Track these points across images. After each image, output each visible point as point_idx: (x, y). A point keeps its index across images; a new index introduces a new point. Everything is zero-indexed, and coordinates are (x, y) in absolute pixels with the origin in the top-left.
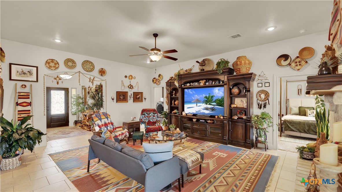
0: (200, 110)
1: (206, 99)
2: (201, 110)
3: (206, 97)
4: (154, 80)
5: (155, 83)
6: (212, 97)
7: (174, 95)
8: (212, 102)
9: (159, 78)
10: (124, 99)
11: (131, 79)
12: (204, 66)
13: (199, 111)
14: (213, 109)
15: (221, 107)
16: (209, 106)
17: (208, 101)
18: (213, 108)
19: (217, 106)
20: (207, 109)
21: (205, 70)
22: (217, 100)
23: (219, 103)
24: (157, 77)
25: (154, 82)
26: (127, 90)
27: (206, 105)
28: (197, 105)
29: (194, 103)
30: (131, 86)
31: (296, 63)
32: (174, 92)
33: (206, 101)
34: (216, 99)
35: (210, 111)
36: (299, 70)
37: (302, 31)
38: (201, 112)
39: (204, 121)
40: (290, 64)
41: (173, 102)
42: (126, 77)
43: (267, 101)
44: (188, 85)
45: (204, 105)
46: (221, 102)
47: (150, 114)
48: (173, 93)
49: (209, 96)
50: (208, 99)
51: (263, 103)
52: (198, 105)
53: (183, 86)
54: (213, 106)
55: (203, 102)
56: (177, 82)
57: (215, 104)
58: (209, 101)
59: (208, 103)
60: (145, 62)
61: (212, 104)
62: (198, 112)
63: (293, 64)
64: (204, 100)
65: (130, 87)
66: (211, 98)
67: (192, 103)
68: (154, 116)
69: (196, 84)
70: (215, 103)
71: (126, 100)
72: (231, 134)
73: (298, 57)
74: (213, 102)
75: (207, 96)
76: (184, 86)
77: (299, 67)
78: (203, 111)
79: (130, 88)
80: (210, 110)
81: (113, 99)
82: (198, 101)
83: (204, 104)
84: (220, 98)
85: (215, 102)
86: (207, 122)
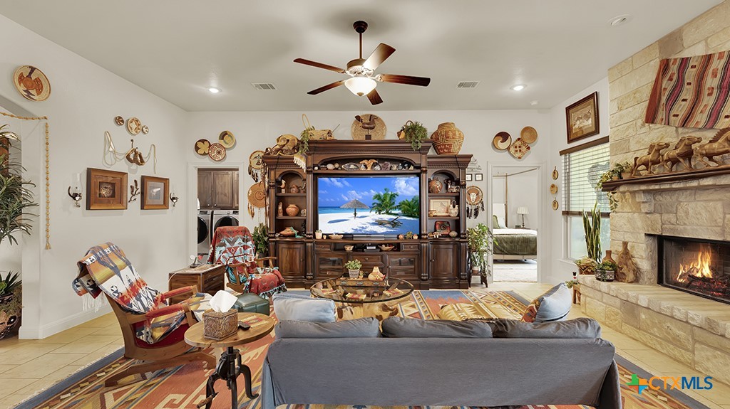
0: (364, 226)
1: (378, 202)
2: (368, 225)
3: (378, 197)
4: (200, 145)
5: (205, 154)
6: (393, 196)
7: (283, 191)
8: (391, 209)
9: (222, 142)
10: (113, 196)
11: (134, 132)
12: (372, 128)
13: (363, 228)
14: (394, 224)
15: (411, 219)
16: (386, 217)
17: (382, 204)
18: (395, 221)
19: (404, 216)
20: (381, 223)
21: (373, 138)
22: (404, 203)
23: (408, 210)
24: (214, 139)
25: (201, 151)
26: (122, 166)
27: (379, 213)
28: (355, 214)
29: (349, 209)
30: (136, 153)
31: (516, 147)
32: (283, 182)
33: (379, 205)
34: (402, 201)
35: (388, 227)
36: (520, 158)
37: (534, 103)
38: (367, 230)
39: (375, 248)
40: (508, 148)
41: (280, 208)
42: (119, 121)
43: (480, 205)
44: (330, 166)
45: (374, 216)
46: (413, 209)
47: (234, 242)
48: (281, 184)
49: (384, 194)
50: (383, 201)
51: (474, 207)
52: (359, 214)
53: (316, 168)
54: (395, 217)
55: (371, 209)
56: (301, 158)
57: (400, 211)
58: (387, 206)
59: (383, 210)
60: (202, 88)
61: (393, 212)
62: (360, 230)
63: (512, 149)
64: (374, 204)
65: (132, 157)
66: (390, 199)
67: (343, 208)
68: (245, 247)
69: (352, 166)
70: (400, 209)
71: (121, 202)
72: (433, 267)
73: (519, 139)
74: (395, 208)
75: (382, 194)
76: (319, 169)
77: (518, 154)
78: (372, 229)
79: (135, 161)
80: (388, 225)
81: (74, 196)
82: (357, 206)
83: (373, 213)
84: (410, 200)
85: (399, 207)
86: (381, 250)
